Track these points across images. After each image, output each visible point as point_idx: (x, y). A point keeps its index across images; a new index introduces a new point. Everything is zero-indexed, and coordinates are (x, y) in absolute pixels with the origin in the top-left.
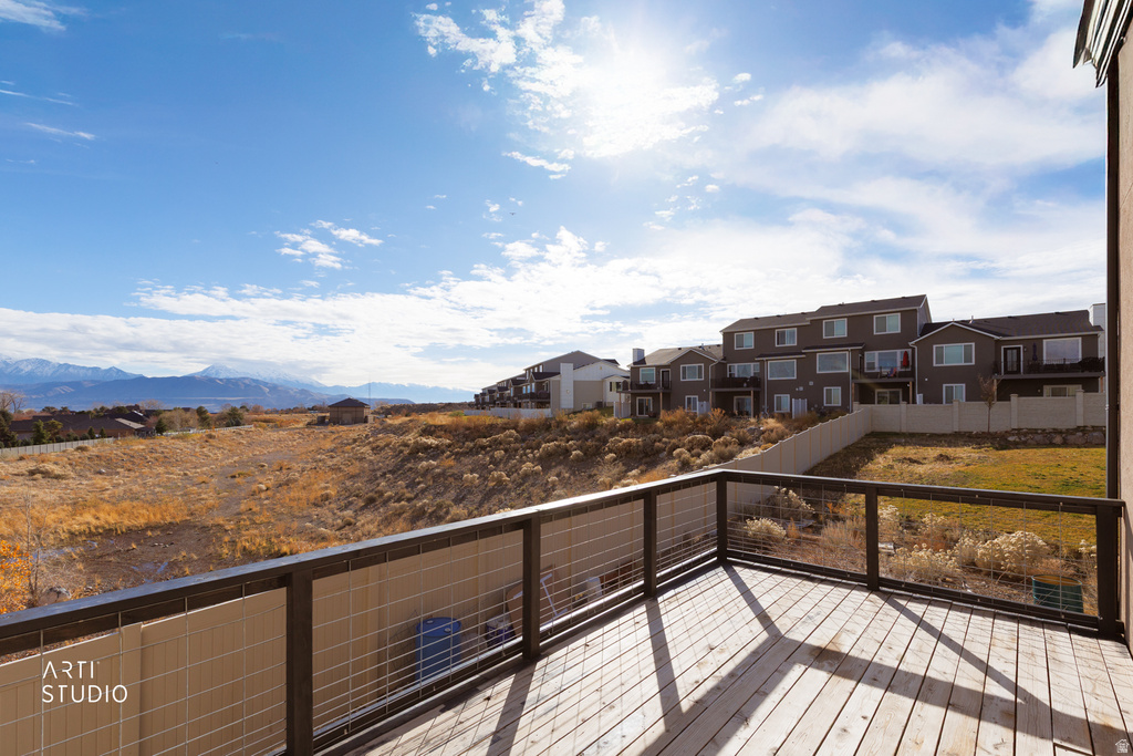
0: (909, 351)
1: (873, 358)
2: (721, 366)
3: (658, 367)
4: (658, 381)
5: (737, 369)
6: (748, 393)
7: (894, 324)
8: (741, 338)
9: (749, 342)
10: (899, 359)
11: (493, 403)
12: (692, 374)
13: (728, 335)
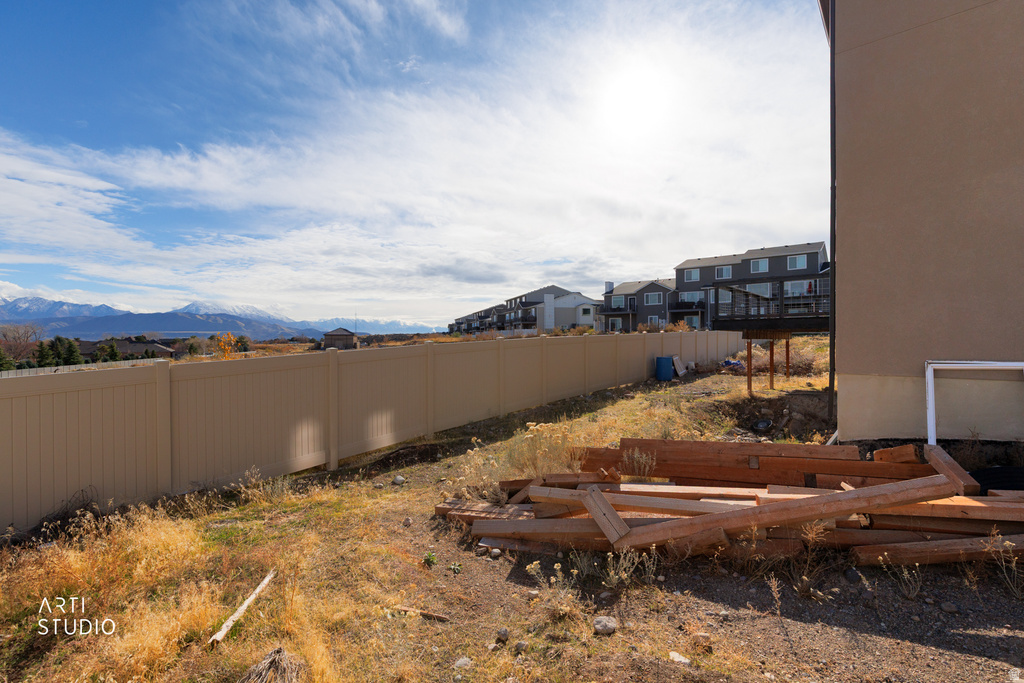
0: (813, 281)
1: (788, 286)
2: (675, 294)
3: (626, 296)
4: (626, 305)
5: (686, 297)
6: (696, 314)
7: (802, 263)
8: (690, 274)
9: (696, 276)
10: (806, 287)
11: (469, 330)
12: (653, 299)
13: (680, 272)
